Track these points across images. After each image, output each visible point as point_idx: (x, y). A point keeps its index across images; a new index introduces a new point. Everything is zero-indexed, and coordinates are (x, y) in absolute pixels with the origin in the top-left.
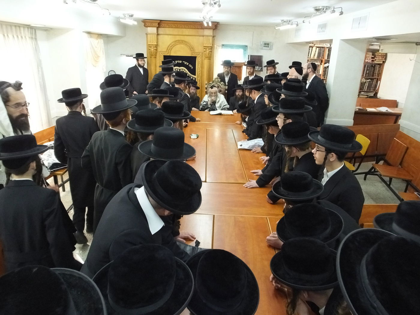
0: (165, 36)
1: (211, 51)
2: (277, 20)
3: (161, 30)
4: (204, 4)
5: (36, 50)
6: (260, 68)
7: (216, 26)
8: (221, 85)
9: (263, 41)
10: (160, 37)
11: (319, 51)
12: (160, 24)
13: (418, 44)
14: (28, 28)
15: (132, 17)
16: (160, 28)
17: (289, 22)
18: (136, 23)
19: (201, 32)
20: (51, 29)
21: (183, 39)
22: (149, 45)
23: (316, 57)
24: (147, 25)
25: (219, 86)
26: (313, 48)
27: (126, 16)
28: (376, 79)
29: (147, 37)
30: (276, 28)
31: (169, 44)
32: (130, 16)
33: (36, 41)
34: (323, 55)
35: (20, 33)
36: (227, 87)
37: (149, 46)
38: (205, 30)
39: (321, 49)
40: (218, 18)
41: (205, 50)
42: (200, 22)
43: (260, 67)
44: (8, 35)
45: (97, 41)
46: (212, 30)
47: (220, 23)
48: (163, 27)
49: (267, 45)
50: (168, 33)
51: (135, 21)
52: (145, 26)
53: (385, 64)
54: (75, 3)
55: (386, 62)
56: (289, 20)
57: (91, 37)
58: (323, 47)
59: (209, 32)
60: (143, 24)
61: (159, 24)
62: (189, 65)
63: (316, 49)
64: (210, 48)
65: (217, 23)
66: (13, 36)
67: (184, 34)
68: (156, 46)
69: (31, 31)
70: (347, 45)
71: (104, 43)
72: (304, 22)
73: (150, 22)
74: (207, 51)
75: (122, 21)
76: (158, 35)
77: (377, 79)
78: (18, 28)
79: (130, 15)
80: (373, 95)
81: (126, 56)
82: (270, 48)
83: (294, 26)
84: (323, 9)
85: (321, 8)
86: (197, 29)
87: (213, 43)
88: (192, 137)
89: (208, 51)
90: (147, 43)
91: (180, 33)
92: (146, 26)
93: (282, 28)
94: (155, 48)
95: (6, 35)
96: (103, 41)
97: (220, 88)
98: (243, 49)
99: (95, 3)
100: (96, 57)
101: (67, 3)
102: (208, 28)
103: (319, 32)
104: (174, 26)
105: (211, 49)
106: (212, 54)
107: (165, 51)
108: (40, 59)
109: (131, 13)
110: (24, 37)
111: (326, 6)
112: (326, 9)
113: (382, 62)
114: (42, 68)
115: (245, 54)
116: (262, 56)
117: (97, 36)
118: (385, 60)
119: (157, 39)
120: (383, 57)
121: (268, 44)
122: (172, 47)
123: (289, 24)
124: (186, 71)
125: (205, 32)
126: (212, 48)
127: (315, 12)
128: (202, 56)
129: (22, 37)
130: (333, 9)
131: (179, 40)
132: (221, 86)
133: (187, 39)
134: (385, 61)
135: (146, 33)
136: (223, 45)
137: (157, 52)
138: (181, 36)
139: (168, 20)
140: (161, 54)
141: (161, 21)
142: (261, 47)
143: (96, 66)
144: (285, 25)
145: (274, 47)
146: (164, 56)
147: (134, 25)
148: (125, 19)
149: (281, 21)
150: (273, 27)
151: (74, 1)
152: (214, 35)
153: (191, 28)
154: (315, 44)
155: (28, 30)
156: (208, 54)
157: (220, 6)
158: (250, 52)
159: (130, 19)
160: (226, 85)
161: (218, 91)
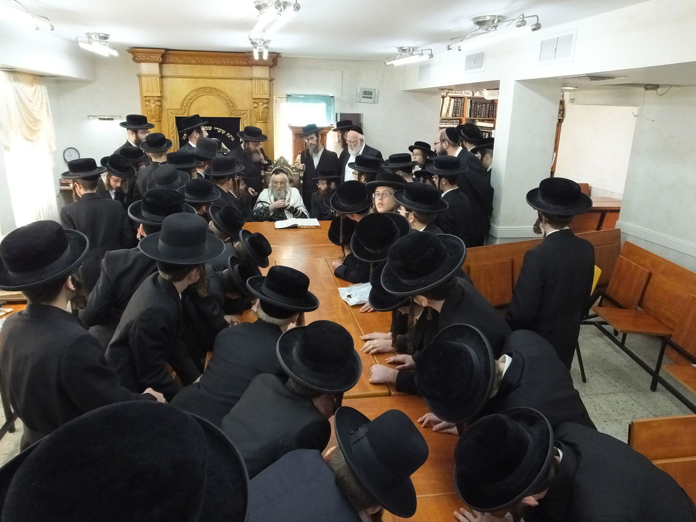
0: (177, 79)
1: (268, 108)
3: (169, 69)
4: (259, 7)
7: (275, 60)
8: (290, 170)
10: (167, 82)
11: (456, 103)
12: (165, 56)
13: (650, 87)
15: (106, 41)
16: (165, 65)
17: (413, 50)
18: (115, 53)
19: (246, 71)
21: (212, 86)
22: (145, 97)
23: (450, 115)
24: (138, 58)
25: (288, 172)
26: (445, 99)
27: (93, 37)
29: (140, 82)
30: (387, 64)
31: (185, 94)
32: (101, 38)
34: (462, 111)
36: (302, 174)
37: (146, 99)
38: (256, 67)
39: (457, 100)
40: (282, 43)
41: (256, 105)
42: (243, 53)
45: (33, 89)
46: (269, 68)
47: (282, 56)
48: (172, 63)
49: (368, 94)
50: (182, 73)
51: (114, 48)
52: (134, 59)
53: (563, 123)
56: (413, 47)
57: (16, 80)
58: (461, 98)
59: (262, 72)
60: (131, 56)
61: (163, 56)
62: (226, 133)
63: (450, 100)
64: (266, 101)
65: (275, 55)
67: (214, 75)
68: (160, 99)
70: (527, 91)
71: (50, 94)
72: (449, 49)
73: (144, 53)
75: (84, 46)
76: (162, 77)
79: (101, 35)
81: (100, 119)
82: (374, 100)
83: (426, 57)
84: (493, 21)
85: (488, 18)
86: (240, 65)
87: (270, 91)
89: (261, 108)
90: (141, 93)
91: (206, 75)
92: (137, 60)
93: (397, 63)
94: (158, 103)
96: (46, 90)
97: (289, 176)
98: (327, 103)
100: (31, 125)
102: (261, 64)
103: (470, 69)
104: (194, 61)
105: (267, 103)
106: (270, 114)
107: (178, 108)
109: (103, 30)
111: (499, 16)
112: (499, 21)
115: (328, 111)
116: (361, 114)
117: (32, 77)
118: (561, 118)
119: (162, 85)
121: (371, 93)
122: (192, 100)
123: (414, 54)
125: (254, 72)
126: (268, 102)
127: (478, 27)
128: (250, 117)
130: (520, 19)
131: (204, 88)
132: (292, 172)
134: (563, 119)
135: (138, 73)
136: (289, 96)
137: (162, 111)
138: (208, 80)
139: (181, 49)
140: (169, 113)
141: (167, 50)
142: (358, 98)
143: (32, 141)
144: (405, 57)
145: (380, 98)
146: (176, 118)
147: (112, 58)
148: (90, 43)
149: (397, 49)
150: (381, 60)
152: (272, 76)
153: (227, 65)
154: (448, 92)
156: (263, 113)
157: (298, 9)
158: (338, 108)
159: (103, 44)
160: (300, 170)
161: (288, 181)
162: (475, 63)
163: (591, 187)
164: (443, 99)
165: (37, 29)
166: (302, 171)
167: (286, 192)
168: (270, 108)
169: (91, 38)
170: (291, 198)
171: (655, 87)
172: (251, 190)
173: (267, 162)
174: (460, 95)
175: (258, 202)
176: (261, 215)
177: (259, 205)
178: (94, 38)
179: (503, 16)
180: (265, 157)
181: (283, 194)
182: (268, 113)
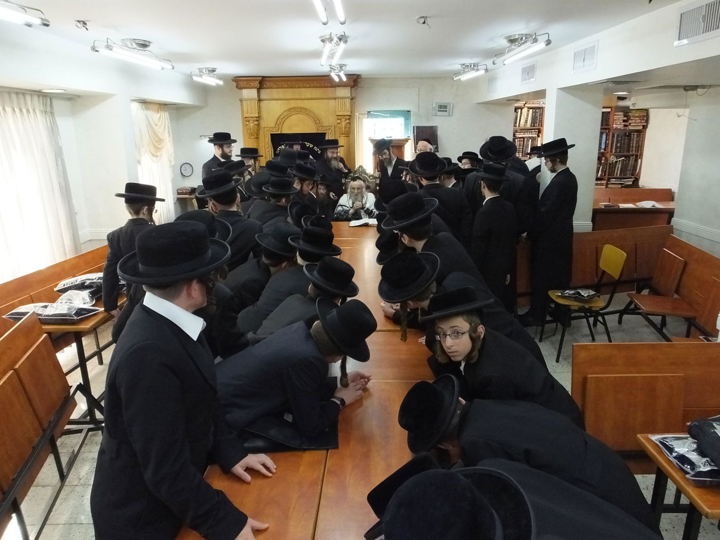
0: (272, 101)
1: (350, 123)
2: (454, 64)
3: (265, 94)
4: (323, 41)
5: (53, 131)
6: (435, 146)
7: (355, 81)
9: (436, 103)
10: (263, 104)
11: (534, 114)
12: (262, 82)
13: (688, 88)
14: (39, 96)
15: (215, 73)
16: (263, 90)
17: (474, 66)
18: (221, 83)
19: (330, 92)
20: (79, 96)
21: (301, 106)
22: (246, 117)
23: (528, 125)
24: (241, 85)
26: (523, 110)
27: (204, 71)
28: (633, 155)
29: (242, 105)
30: (455, 79)
31: (279, 114)
32: (209, 71)
33: (52, 116)
34: (541, 121)
35: (26, 104)
37: (246, 120)
38: (337, 88)
39: (536, 110)
40: (356, 66)
41: (339, 121)
42: (328, 76)
45: (158, 115)
46: (350, 88)
47: (362, 77)
48: (268, 88)
49: (443, 108)
50: (276, 97)
51: (220, 79)
52: (237, 87)
53: (647, 129)
54: (111, 49)
55: (649, 126)
56: (474, 64)
57: (147, 109)
58: (539, 108)
59: (345, 92)
60: (235, 84)
61: (261, 83)
62: (313, 147)
63: (528, 111)
64: (348, 117)
65: (356, 76)
66: (14, 110)
67: (303, 97)
68: (258, 119)
69: (44, 102)
70: (570, 98)
71: (171, 119)
72: (494, 64)
73: (246, 81)
74: (343, 123)
75: (196, 79)
76: (260, 100)
77: (637, 156)
78: (21, 96)
79: (209, 69)
80: (631, 183)
82: (449, 112)
83: (482, 72)
84: (522, 39)
85: (517, 37)
86: (325, 87)
87: (351, 109)
90: (243, 114)
91: (297, 97)
92: (239, 87)
93: (464, 78)
94: (256, 123)
96: (168, 116)
97: (367, 183)
98: (403, 117)
99: (145, 51)
100: (157, 143)
101: (97, 51)
102: (341, 85)
103: (525, 80)
104: (286, 86)
105: (349, 119)
106: (352, 128)
107: (273, 126)
108: (60, 145)
109: (211, 65)
110: (31, 111)
111: (526, 34)
112: (526, 38)
113: (641, 128)
114: (63, 160)
115: (406, 125)
116: (435, 127)
117: (158, 106)
119: (259, 107)
120: (642, 119)
121: (446, 107)
122: (285, 119)
123: (473, 69)
125: (337, 93)
126: (350, 118)
127: (508, 44)
128: (335, 131)
130: (534, 37)
131: (294, 108)
132: (369, 179)
133: (307, 104)
134: (647, 126)
135: (240, 98)
136: (369, 112)
137: (259, 129)
138: (298, 101)
139: (274, 76)
140: (265, 131)
141: (263, 77)
142: (434, 112)
143: (157, 157)
144: (468, 71)
145: (455, 111)
146: (271, 134)
147: (218, 86)
148: (201, 76)
149: (460, 66)
150: (448, 77)
151: (109, 47)
152: (353, 95)
153: (314, 87)
154: (526, 103)
155: (39, 99)
156: (345, 128)
157: (346, 42)
158: (415, 122)
159: (212, 76)
160: (377, 178)
161: (365, 187)
162: (528, 75)
163: (674, 192)
164: (521, 110)
165: (163, 69)
166: (378, 178)
167: (363, 197)
168: (352, 124)
169: (202, 72)
170: (367, 202)
171: (694, 88)
172: (332, 194)
173: (347, 171)
174: (538, 105)
175: (339, 206)
176: (341, 217)
177: (340, 208)
178: (205, 72)
179: (530, 35)
180: (345, 166)
181: (360, 198)
182: (350, 128)
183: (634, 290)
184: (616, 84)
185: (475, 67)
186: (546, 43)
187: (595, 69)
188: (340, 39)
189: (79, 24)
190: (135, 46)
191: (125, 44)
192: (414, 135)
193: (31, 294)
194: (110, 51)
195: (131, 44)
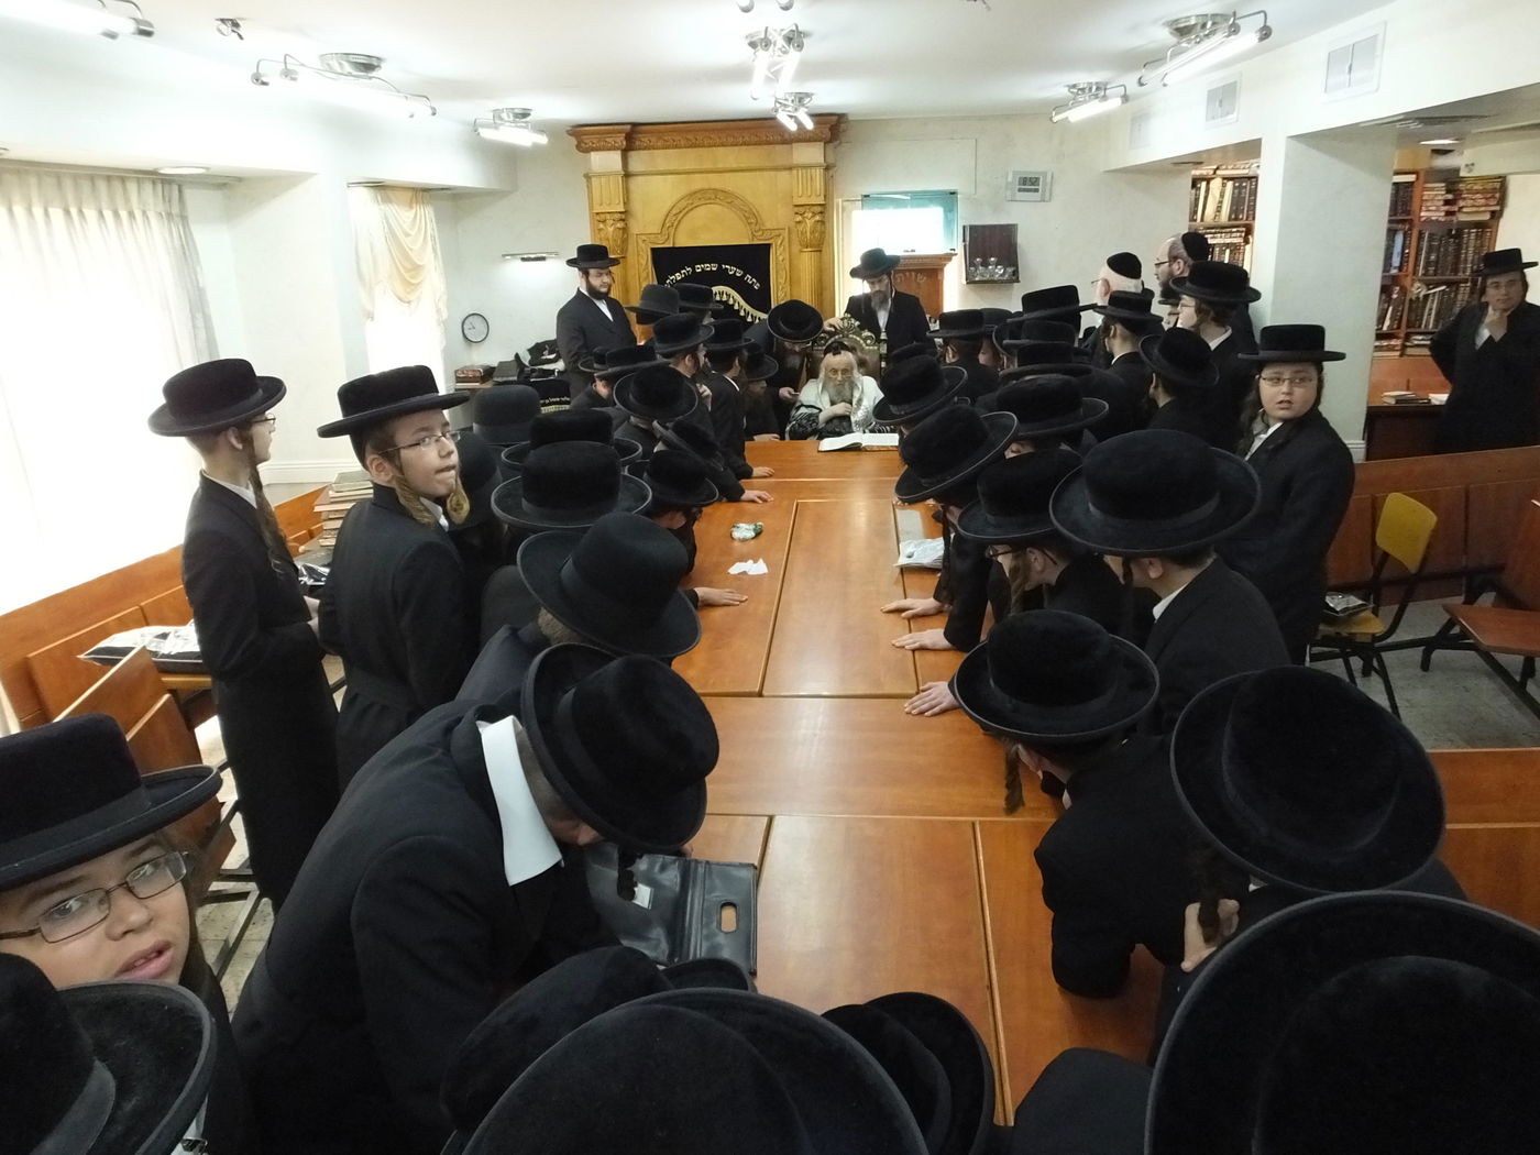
0: (654, 177)
1: (822, 222)
2: (1054, 86)
3: (638, 160)
5: (186, 255)
6: (1010, 270)
7: (833, 128)
8: (862, 341)
9: (1015, 173)
10: (635, 183)
11: (1237, 191)
12: (632, 136)
14: (154, 183)
15: (528, 119)
16: (632, 152)
17: (1097, 89)
18: (543, 140)
19: (779, 153)
20: (240, 179)
21: (718, 186)
22: (598, 214)
23: (1224, 217)
24: (586, 144)
25: (856, 346)
26: (1212, 182)
27: (504, 115)
28: (1466, 281)
29: (589, 187)
30: (1055, 119)
31: (669, 204)
32: (516, 116)
33: (183, 225)
34: (1252, 208)
35: (127, 200)
36: (884, 349)
37: (599, 218)
38: (794, 145)
39: (1241, 184)
40: (832, 96)
41: (799, 218)
43: (1010, 266)
44: (80, 212)
45: (411, 214)
46: (822, 144)
47: (850, 118)
48: (645, 149)
49: (1029, 183)
50: (663, 166)
51: (541, 131)
52: (578, 147)
53: (1502, 218)
54: (294, 79)
55: (1506, 212)
56: (1097, 83)
57: (387, 200)
58: (1250, 178)
59: (812, 154)
60: (574, 141)
61: (630, 137)
62: (744, 276)
63: (1224, 185)
64: (819, 209)
65: (835, 118)
66: (102, 214)
67: (720, 166)
68: (623, 216)
69: (166, 194)
70: (1317, 158)
71: (439, 218)
72: (1141, 84)
73: (598, 133)
74: (808, 221)
75: (487, 134)
76: (627, 175)
78: (117, 184)
79: (516, 111)
81: (523, 259)
82: (1044, 192)
83: (1114, 103)
84: (1204, 26)
85: (1193, 22)
86: (769, 143)
87: (826, 191)
88: (737, 534)
89: (809, 223)
90: (591, 207)
91: (708, 166)
92: (584, 148)
93: (1076, 115)
94: (619, 225)
95: (74, 211)
96: (433, 214)
97: (859, 354)
98: (942, 205)
99: (370, 78)
100: (409, 274)
101: (264, 83)
102: (803, 137)
103: (1213, 118)
104: (682, 143)
105: (821, 213)
106: (826, 234)
107: (656, 231)
108: (201, 285)
109: (520, 103)
110: (138, 213)
111: (1213, 15)
112: (1214, 24)
113: (1487, 217)
114: (207, 319)
115: (948, 223)
116: (1014, 225)
117: (410, 194)
118: (1498, 208)
119: (627, 191)
120: (1489, 195)
121: (1035, 181)
122: (681, 215)
123: (1096, 97)
124: (735, 301)
125: (794, 155)
126: (823, 211)
127: (1174, 40)
128: (789, 241)
129: (131, 215)
130: (1231, 22)
131: (703, 191)
132: (865, 345)
133: (730, 182)
134: (1501, 212)
135: (584, 172)
136: (866, 196)
137: (627, 239)
138: (711, 175)
139: (658, 121)
140: (640, 242)
141: (634, 125)
142: (1009, 193)
143: (409, 302)
144: (1085, 102)
145: (1057, 190)
146: (653, 249)
147: (536, 148)
148: (496, 127)
149: (1067, 89)
150: (1042, 112)
151: (288, 74)
152: (831, 160)
153: (744, 144)
154: (1218, 169)
155: (154, 189)
156: (812, 232)
157: (800, 47)
158: (966, 216)
159: (521, 127)
160: (881, 342)
161: (857, 365)
162: (1221, 105)
164: (1208, 183)
165: (412, 116)
166: (884, 342)
168: (827, 224)
169: (501, 119)
174: (1246, 171)
175: (798, 407)
176: (801, 429)
177: (800, 412)
178: (506, 118)
179: (1222, 15)
181: (848, 391)
182: (823, 233)
183: (1460, 595)
184: (1426, 124)
185: (1100, 91)
186: (1258, 35)
187: (1377, 90)
188: (789, 40)
189: (223, 27)
190: (348, 68)
191: (328, 65)
192: (965, 246)
193: (143, 604)
194: (293, 82)
195: (340, 64)
